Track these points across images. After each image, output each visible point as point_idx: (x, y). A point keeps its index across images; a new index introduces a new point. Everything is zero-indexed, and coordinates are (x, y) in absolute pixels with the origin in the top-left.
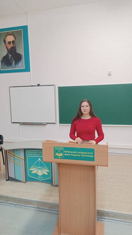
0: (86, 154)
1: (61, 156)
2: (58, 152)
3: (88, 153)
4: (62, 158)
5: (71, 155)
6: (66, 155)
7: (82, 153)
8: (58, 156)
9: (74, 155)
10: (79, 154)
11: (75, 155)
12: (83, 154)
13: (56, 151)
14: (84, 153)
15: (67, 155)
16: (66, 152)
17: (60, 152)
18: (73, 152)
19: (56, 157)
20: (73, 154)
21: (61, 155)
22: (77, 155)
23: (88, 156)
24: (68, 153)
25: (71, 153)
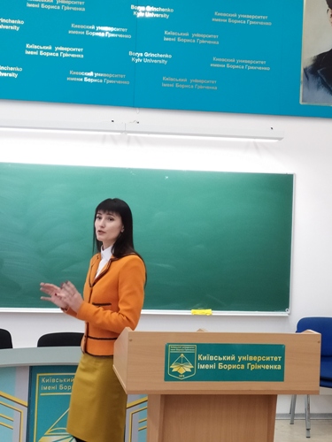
0: (262, 363)
1: (186, 373)
2: (179, 361)
3: (268, 359)
4: (189, 377)
5: (217, 366)
6: (202, 367)
7: (251, 358)
8: (177, 373)
9: (225, 367)
10: (242, 362)
11: (229, 367)
12: (253, 362)
13: (172, 357)
14: (255, 358)
15: (207, 367)
16: (205, 358)
17: (185, 361)
18: (224, 358)
19: (170, 376)
20: (225, 363)
21: (188, 368)
22: (234, 367)
23: (267, 367)
24: (208, 362)
25: (217, 362)
